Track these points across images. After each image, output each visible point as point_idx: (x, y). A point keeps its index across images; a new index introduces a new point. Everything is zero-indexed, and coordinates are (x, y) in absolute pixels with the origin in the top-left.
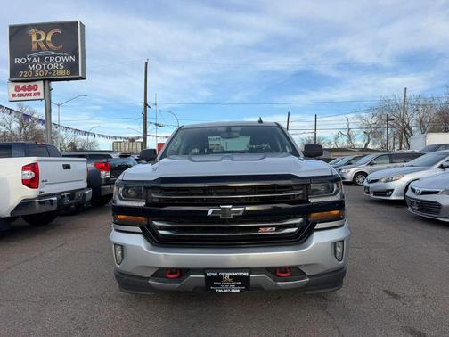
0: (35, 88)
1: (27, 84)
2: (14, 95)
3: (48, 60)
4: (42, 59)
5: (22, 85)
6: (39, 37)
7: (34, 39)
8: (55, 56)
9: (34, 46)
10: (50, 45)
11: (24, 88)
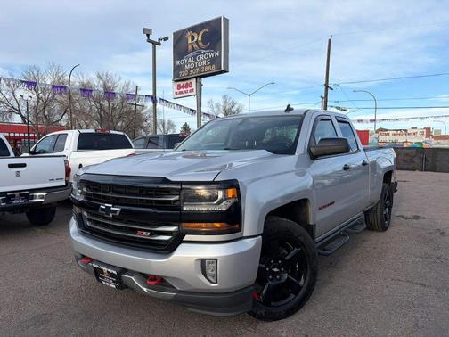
0: (190, 85)
1: (185, 82)
2: (176, 93)
3: (199, 58)
4: (195, 57)
5: (181, 83)
6: (193, 38)
7: (190, 41)
8: (204, 53)
9: (190, 47)
10: (201, 44)
11: (183, 87)
